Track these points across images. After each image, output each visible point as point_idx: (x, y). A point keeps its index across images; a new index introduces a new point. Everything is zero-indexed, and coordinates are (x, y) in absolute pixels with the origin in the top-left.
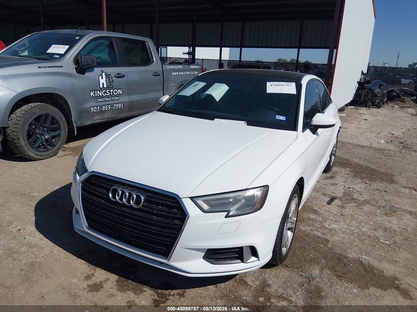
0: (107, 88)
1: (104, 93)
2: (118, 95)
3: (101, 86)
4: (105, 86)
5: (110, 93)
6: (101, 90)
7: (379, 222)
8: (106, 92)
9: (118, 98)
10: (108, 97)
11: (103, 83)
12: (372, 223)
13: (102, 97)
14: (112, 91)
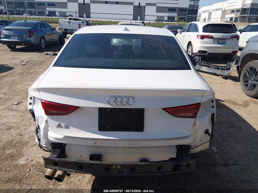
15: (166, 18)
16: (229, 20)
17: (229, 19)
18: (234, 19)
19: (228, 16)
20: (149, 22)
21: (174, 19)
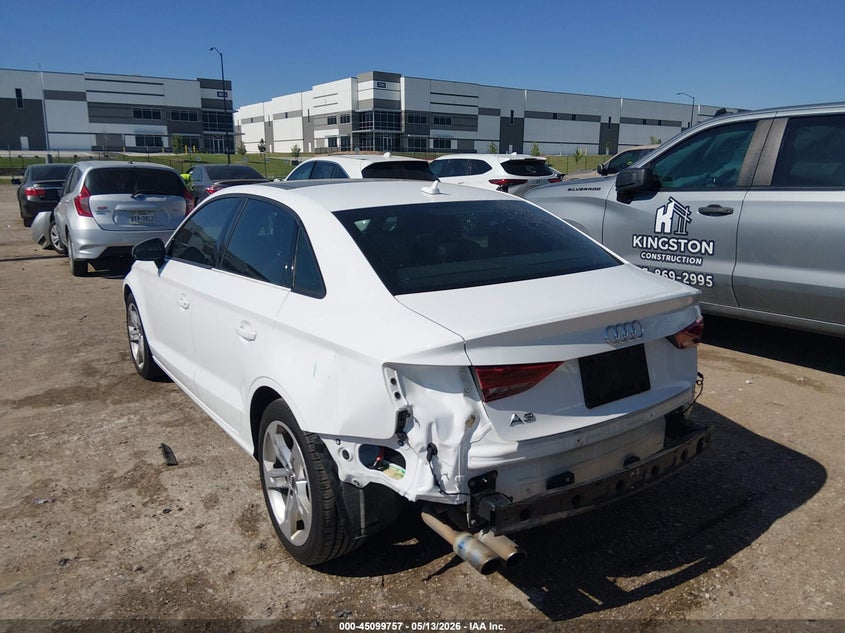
0: (673, 235)
1: (664, 244)
2: (701, 255)
3: (658, 229)
4: (667, 229)
5: (679, 247)
6: (657, 236)
7: (55, 460)
8: (668, 243)
9: (699, 261)
10: (673, 254)
11: (663, 224)
12: (68, 453)
13: (657, 251)
14: (683, 242)
15: (131, 142)
16: (326, 145)
17: (327, 141)
18: (339, 142)
19: (323, 134)
20: (76, 153)
21: (162, 145)
